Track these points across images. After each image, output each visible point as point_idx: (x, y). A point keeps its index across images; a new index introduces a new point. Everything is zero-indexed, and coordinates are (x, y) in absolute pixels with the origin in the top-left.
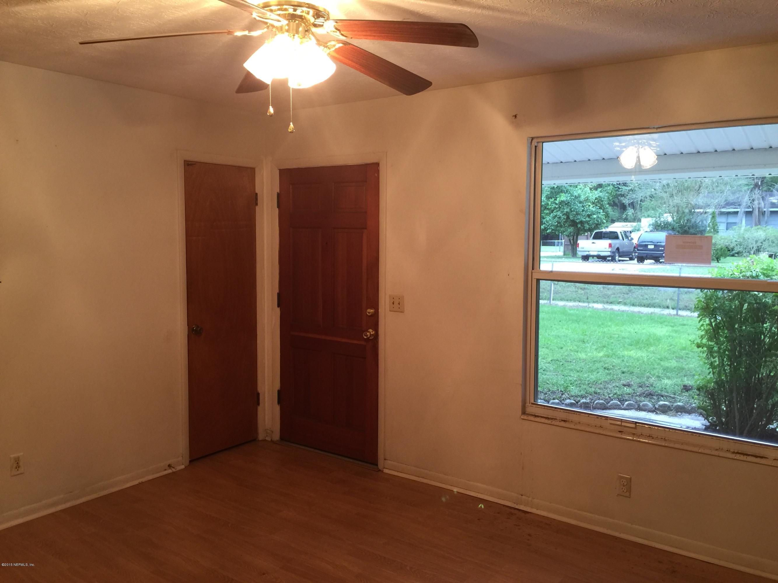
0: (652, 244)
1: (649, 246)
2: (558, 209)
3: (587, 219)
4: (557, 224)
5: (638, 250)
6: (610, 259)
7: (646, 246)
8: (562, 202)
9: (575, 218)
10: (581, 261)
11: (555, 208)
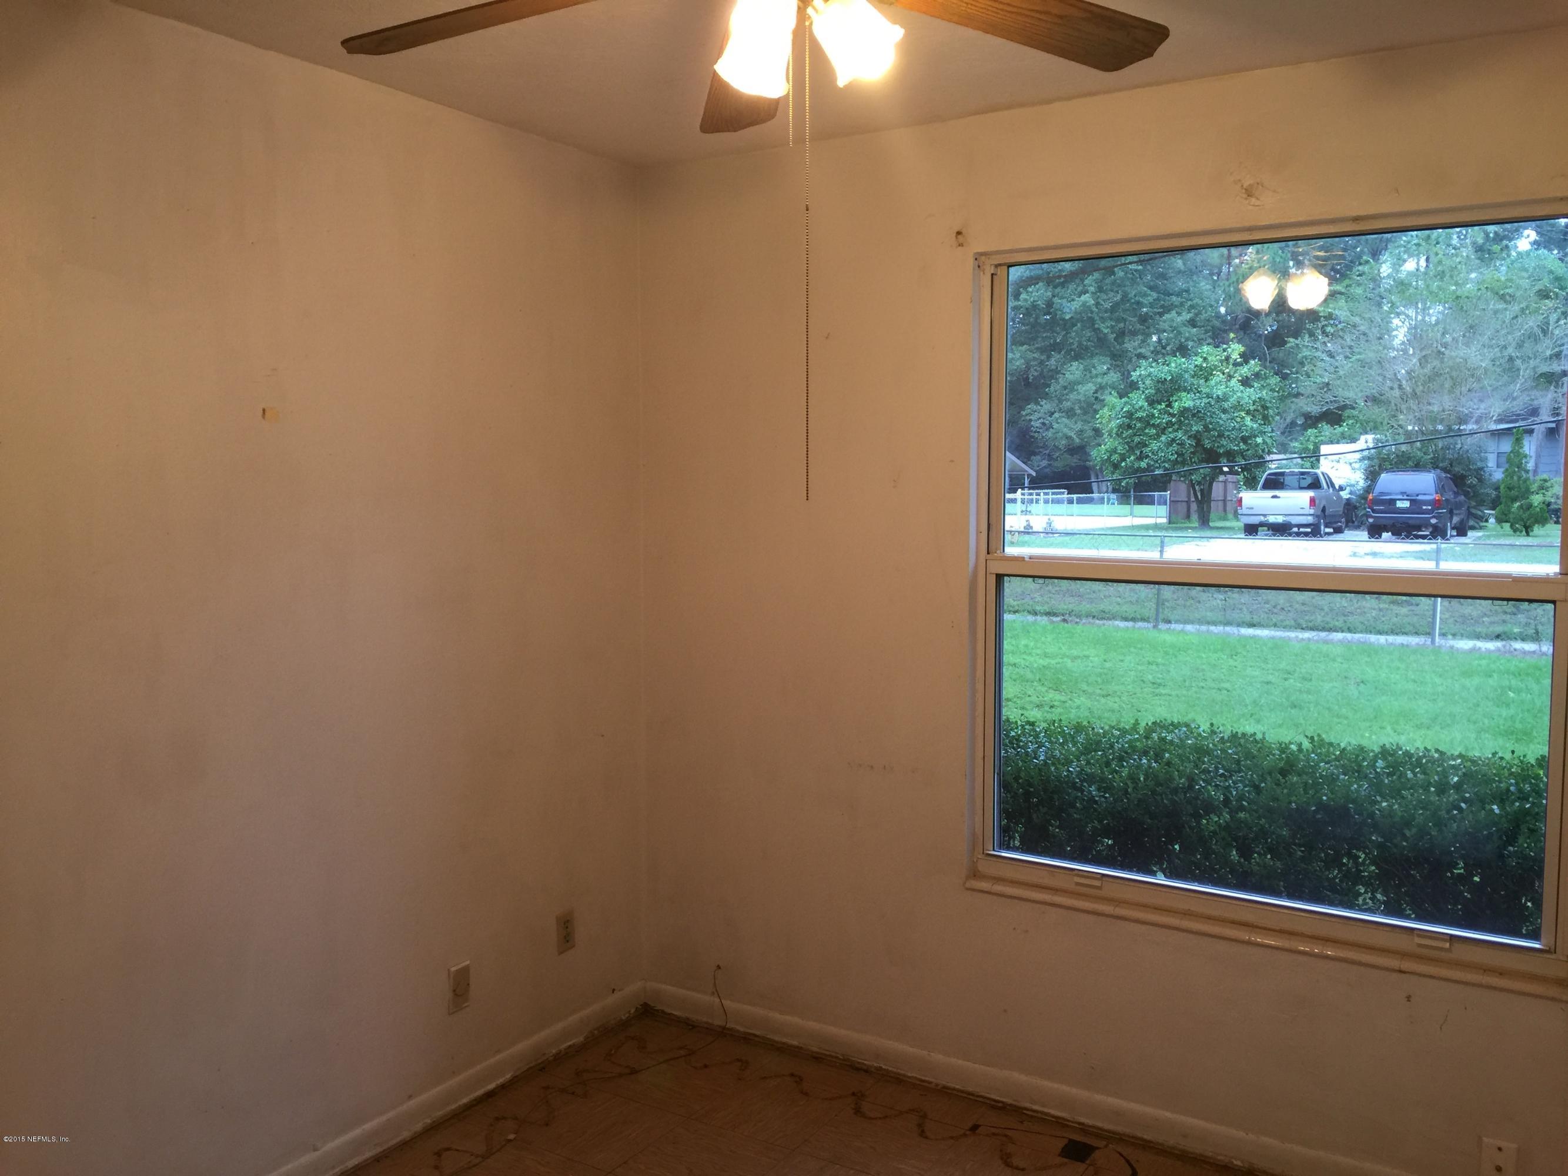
0: (1405, 497)
1: (1398, 502)
2: (1176, 426)
3: (1242, 446)
4: (1176, 459)
5: (1374, 511)
6: (1309, 530)
7: (1393, 502)
8: (1184, 411)
9: (1216, 445)
10: (1243, 536)
11: (1170, 424)
